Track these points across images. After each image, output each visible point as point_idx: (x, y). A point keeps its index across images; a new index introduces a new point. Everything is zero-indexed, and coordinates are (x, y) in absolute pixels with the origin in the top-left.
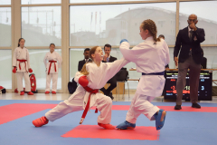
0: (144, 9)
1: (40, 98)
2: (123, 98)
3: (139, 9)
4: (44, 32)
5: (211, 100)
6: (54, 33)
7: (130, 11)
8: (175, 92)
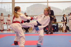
0: (38, 4)
1: (5, 32)
2: (32, 32)
3: (36, 4)
4: (7, 11)
5: (58, 31)
6: (10, 11)
7: (34, 5)
8: (47, 29)
